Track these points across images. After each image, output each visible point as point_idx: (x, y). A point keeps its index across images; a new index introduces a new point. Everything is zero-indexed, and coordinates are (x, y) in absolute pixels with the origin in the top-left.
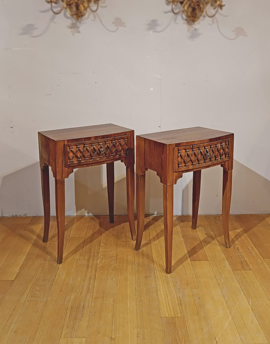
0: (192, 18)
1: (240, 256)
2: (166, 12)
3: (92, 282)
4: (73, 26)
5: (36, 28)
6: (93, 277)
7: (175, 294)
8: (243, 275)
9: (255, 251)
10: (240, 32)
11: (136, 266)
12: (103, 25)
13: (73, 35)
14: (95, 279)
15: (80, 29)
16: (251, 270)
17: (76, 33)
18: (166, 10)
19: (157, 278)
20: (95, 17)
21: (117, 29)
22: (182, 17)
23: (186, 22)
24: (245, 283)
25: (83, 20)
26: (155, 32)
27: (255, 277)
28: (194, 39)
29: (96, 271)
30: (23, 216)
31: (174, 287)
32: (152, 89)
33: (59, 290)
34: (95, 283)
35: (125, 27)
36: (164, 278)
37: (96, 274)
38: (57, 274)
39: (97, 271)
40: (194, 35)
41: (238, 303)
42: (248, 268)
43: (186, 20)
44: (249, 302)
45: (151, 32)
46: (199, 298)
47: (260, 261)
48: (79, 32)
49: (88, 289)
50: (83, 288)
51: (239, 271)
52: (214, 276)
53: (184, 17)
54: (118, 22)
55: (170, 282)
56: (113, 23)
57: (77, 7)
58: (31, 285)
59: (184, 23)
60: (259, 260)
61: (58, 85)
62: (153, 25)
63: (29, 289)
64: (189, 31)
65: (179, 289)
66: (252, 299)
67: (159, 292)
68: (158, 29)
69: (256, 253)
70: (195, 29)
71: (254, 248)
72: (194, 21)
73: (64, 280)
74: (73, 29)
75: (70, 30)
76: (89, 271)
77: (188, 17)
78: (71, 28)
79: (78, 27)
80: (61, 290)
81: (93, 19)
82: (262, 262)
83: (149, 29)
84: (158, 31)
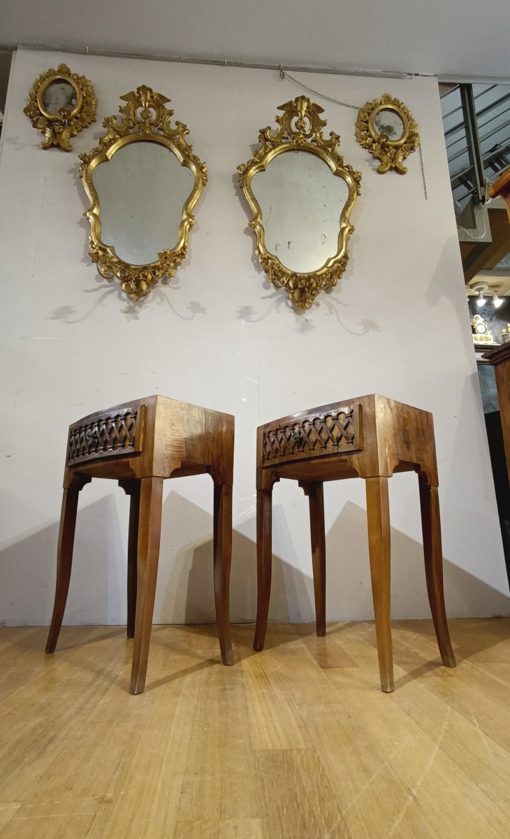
0: (300, 303)
2: (263, 298)
4: (130, 311)
5: (75, 312)
10: (369, 325)
12: (174, 311)
13: (128, 321)
15: (139, 315)
17: (132, 319)
18: (265, 295)
20: (162, 300)
21: (193, 317)
22: (287, 304)
23: (292, 310)
25: (145, 303)
26: (248, 321)
28: (306, 332)
32: (244, 400)
35: (206, 313)
40: (306, 327)
43: (292, 308)
44: (471, 721)
45: (243, 322)
48: (137, 318)
51: (429, 678)
53: (290, 303)
54: (196, 307)
55: (278, 695)
56: (188, 308)
57: (138, 283)
59: (289, 312)
62: (245, 312)
64: (297, 322)
65: (298, 705)
66: (476, 717)
68: (254, 317)
70: (306, 320)
72: (303, 307)
74: (129, 314)
75: (124, 315)
77: (294, 301)
78: (126, 312)
79: (137, 312)
81: (160, 302)
83: (240, 318)
84: (254, 320)
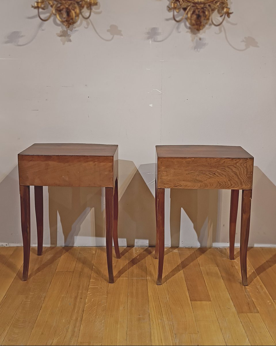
0: (196, 26)
1: (247, 296)
2: (167, 20)
3: (78, 325)
4: (64, 34)
5: (22, 36)
6: (79, 318)
7: (171, 339)
8: (249, 318)
9: (265, 290)
10: (250, 42)
11: (128, 306)
12: (97, 33)
13: (64, 44)
14: (81, 320)
15: (71, 38)
16: (259, 313)
17: (66, 42)
18: (168, 18)
19: (152, 320)
20: (88, 24)
21: (112, 38)
22: (186, 25)
23: (189, 30)
24: (251, 328)
25: (75, 28)
26: (155, 41)
27: (263, 322)
28: (199, 50)
29: (83, 311)
30: (6, 246)
31: (171, 332)
32: (151, 105)
33: (40, 333)
34: (82, 326)
35: (122, 35)
36: (159, 321)
37: (83, 314)
38: (39, 315)
39: (85, 312)
40: (199, 45)
42: (255, 311)
43: (190, 28)
45: (150, 42)
47: (270, 302)
48: (70, 41)
49: (74, 332)
50: (67, 331)
51: (245, 314)
52: (216, 319)
53: (188, 24)
54: (114, 30)
55: (166, 326)
56: (108, 31)
57: (68, 13)
58: (9, 327)
59: (187, 32)
60: (268, 301)
61: (46, 100)
62: (153, 33)
63: (7, 331)
64: (192, 40)
65: (175, 334)
67: (152, 338)
68: (159, 38)
69: (265, 293)
70: (200, 39)
71: (263, 286)
72: (198, 30)
73: (47, 322)
74: (63, 38)
75: (60, 38)
76: (75, 312)
77: (192, 24)
78: (61, 36)
79: (69, 36)
80: (42, 334)
81: (86, 26)
82: (272, 303)
83: (148, 38)
84: (158, 40)
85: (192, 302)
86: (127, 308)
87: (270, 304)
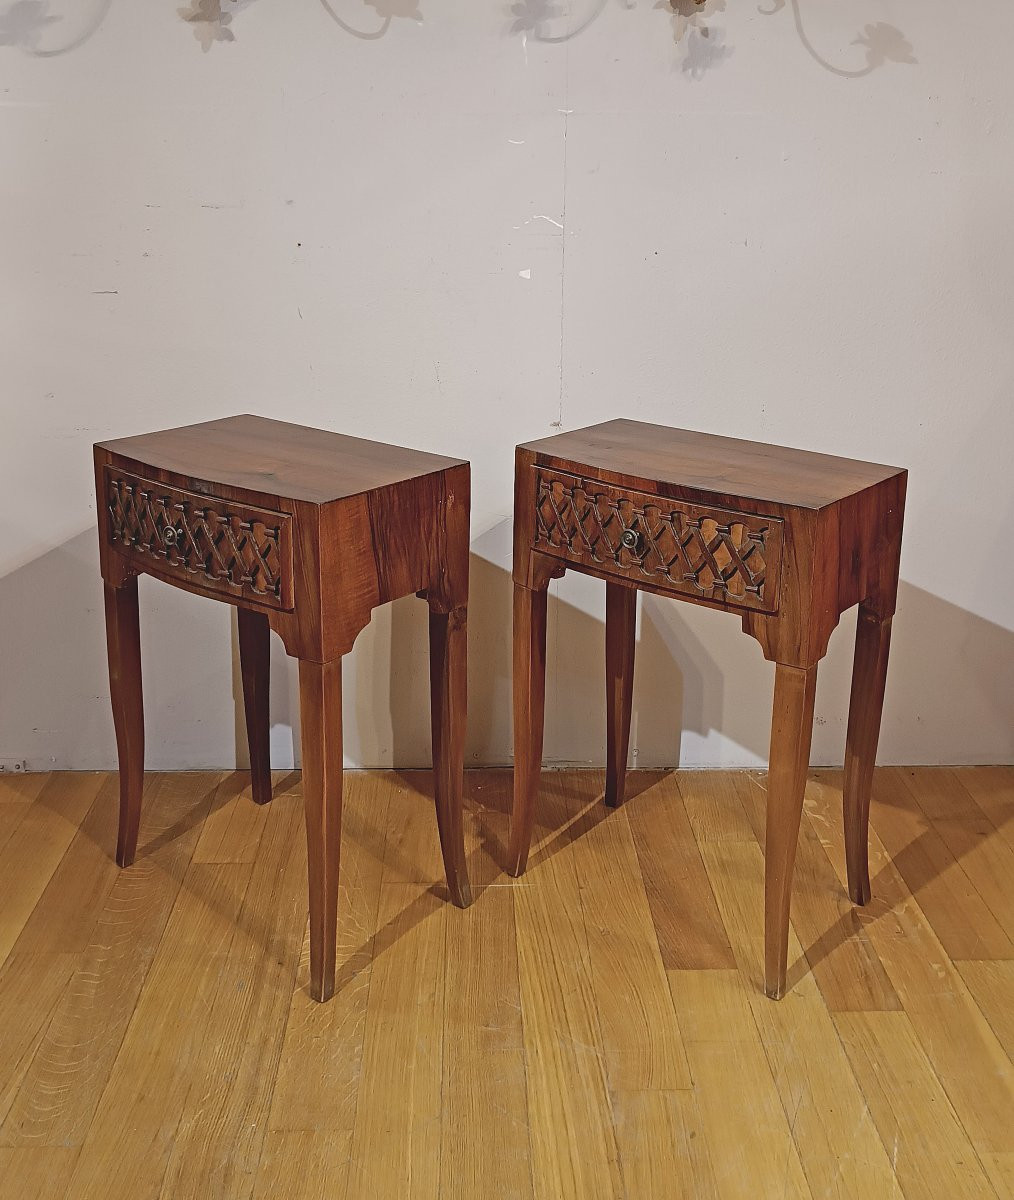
1: (861, 948)
3: (267, 1063)
4: (206, 13)
5: (52, 19)
6: (272, 1039)
7: (597, 1112)
8: (869, 1030)
9: (923, 926)
10: (884, 43)
11: (448, 991)
12: (329, 9)
13: (206, 48)
14: (281, 1047)
15: (234, 26)
16: (900, 1007)
17: (215, 42)
19: (531, 1043)
24: (875, 1065)
26: (540, 39)
27: (918, 1045)
28: (699, 72)
29: (287, 1012)
30: (15, 771)
31: (596, 1086)
32: (526, 274)
33: (134, 1096)
34: (282, 1066)
35: (419, 17)
36: (556, 1044)
37: (285, 1024)
38: (130, 1027)
39: (292, 1014)
40: (700, 53)
41: (847, 1156)
42: (892, 1001)
44: (889, 1153)
45: (524, 42)
46: (693, 1135)
47: (941, 969)
48: (230, 37)
49: (253, 1089)
50: (230, 1087)
51: (856, 1015)
52: (755, 1033)
55: (580, 1063)
56: (370, 1)
58: (21, 1076)
60: (936, 966)
61: (146, 255)
62: (531, 11)
63: (13, 1092)
64: (677, 38)
65: (613, 1094)
66: (901, 1138)
67: (532, 1109)
68: (555, 27)
69: (923, 934)
70: (705, 32)
71: (918, 911)
73: (158, 1053)
74: (204, 25)
75: (190, 27)
76: (260, 1014)
78: (194, 19)
79: (226, 17)
80: (141, 1098)
82: (949, 973)
83: (517, 28)
84: (553, 35)
85: (671, 972)
86: (441, 998)
87: (942, 975)
